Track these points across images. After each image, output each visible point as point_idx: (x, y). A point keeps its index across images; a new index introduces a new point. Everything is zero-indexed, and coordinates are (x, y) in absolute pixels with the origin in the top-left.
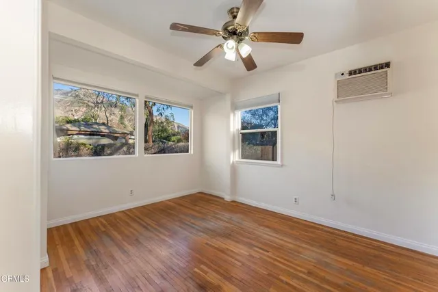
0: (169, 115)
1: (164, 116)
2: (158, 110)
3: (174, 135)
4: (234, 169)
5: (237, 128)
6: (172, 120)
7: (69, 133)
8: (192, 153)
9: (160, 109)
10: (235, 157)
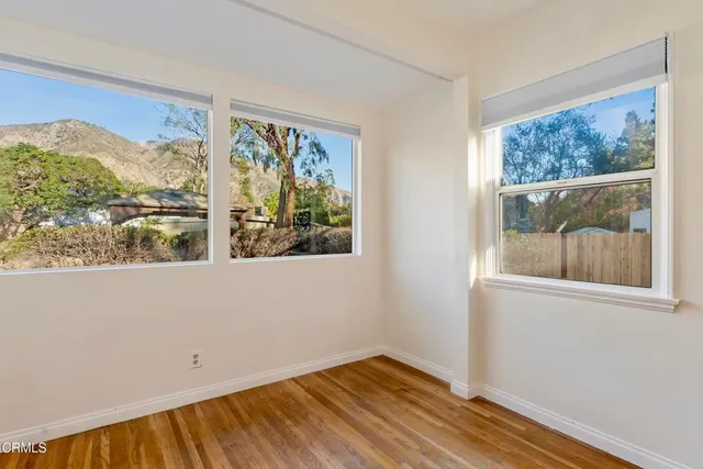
0: (324, 174)
1: (314, 175)
2: (304, 164)
3: (336, 213)
4: (480, 302)
5: (489, 178)
6: (329, 183)
7: (144, 210)
8: (359, 253)
9: (308, 162)
10: (486, 267)
